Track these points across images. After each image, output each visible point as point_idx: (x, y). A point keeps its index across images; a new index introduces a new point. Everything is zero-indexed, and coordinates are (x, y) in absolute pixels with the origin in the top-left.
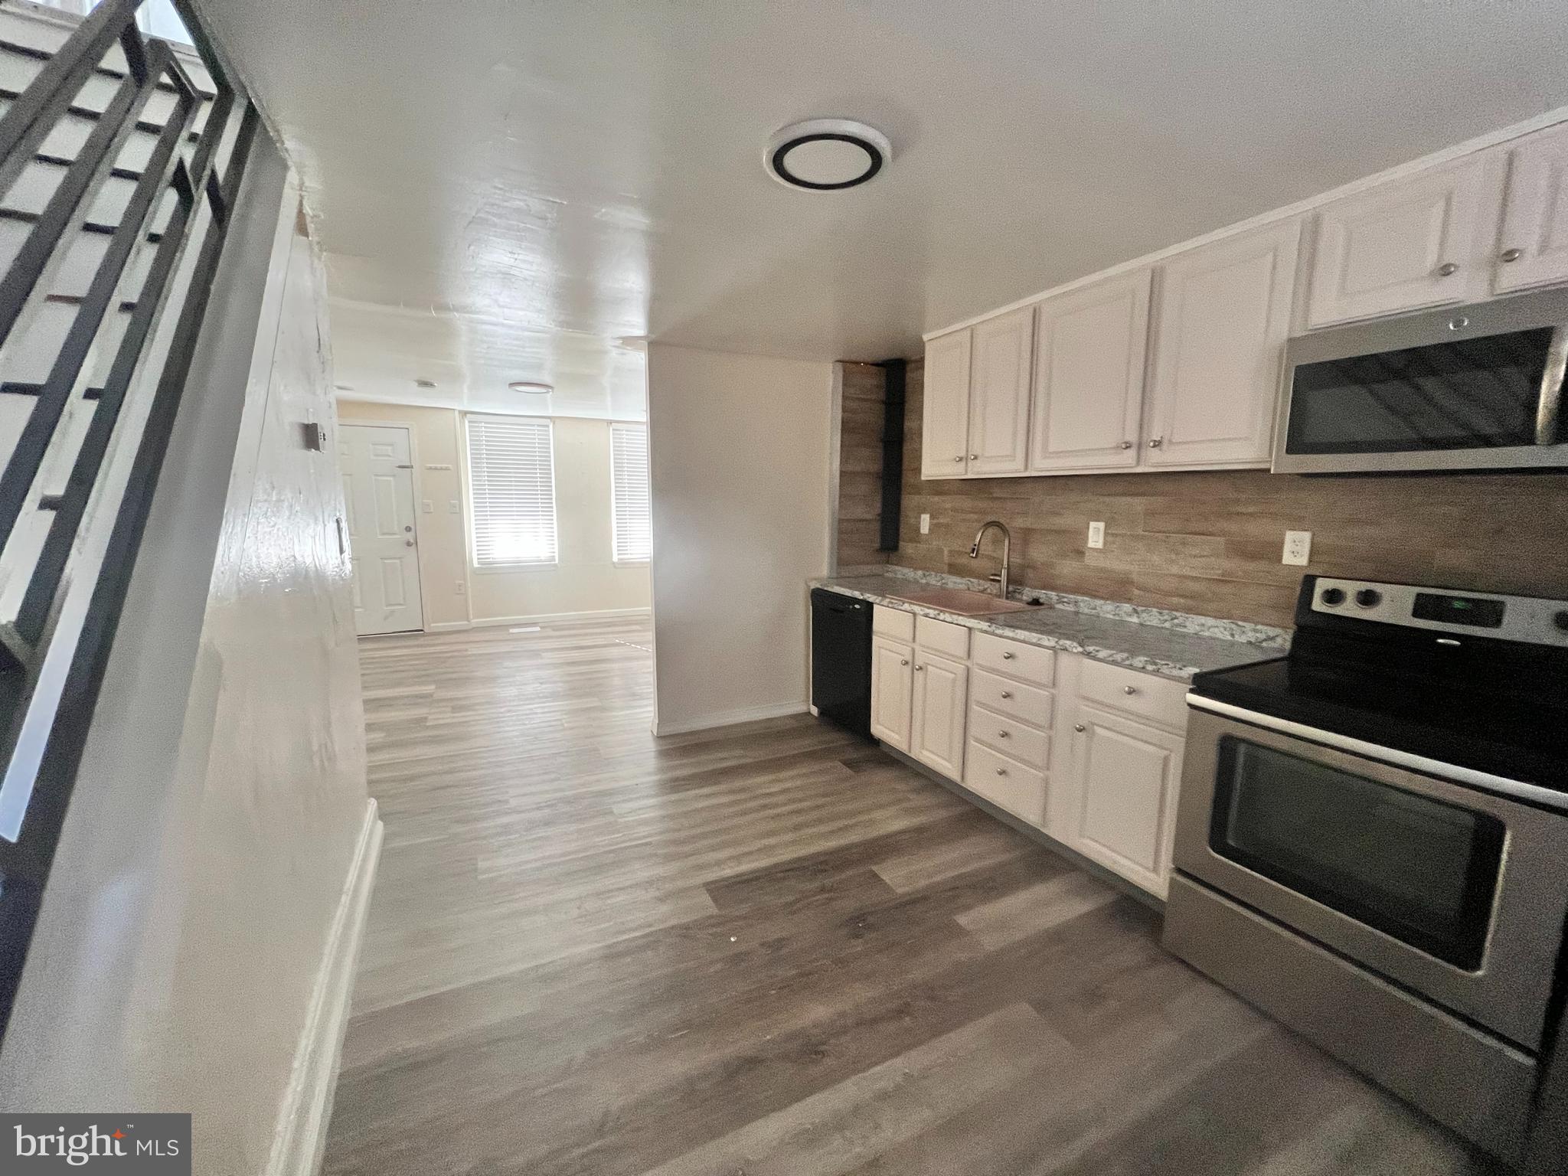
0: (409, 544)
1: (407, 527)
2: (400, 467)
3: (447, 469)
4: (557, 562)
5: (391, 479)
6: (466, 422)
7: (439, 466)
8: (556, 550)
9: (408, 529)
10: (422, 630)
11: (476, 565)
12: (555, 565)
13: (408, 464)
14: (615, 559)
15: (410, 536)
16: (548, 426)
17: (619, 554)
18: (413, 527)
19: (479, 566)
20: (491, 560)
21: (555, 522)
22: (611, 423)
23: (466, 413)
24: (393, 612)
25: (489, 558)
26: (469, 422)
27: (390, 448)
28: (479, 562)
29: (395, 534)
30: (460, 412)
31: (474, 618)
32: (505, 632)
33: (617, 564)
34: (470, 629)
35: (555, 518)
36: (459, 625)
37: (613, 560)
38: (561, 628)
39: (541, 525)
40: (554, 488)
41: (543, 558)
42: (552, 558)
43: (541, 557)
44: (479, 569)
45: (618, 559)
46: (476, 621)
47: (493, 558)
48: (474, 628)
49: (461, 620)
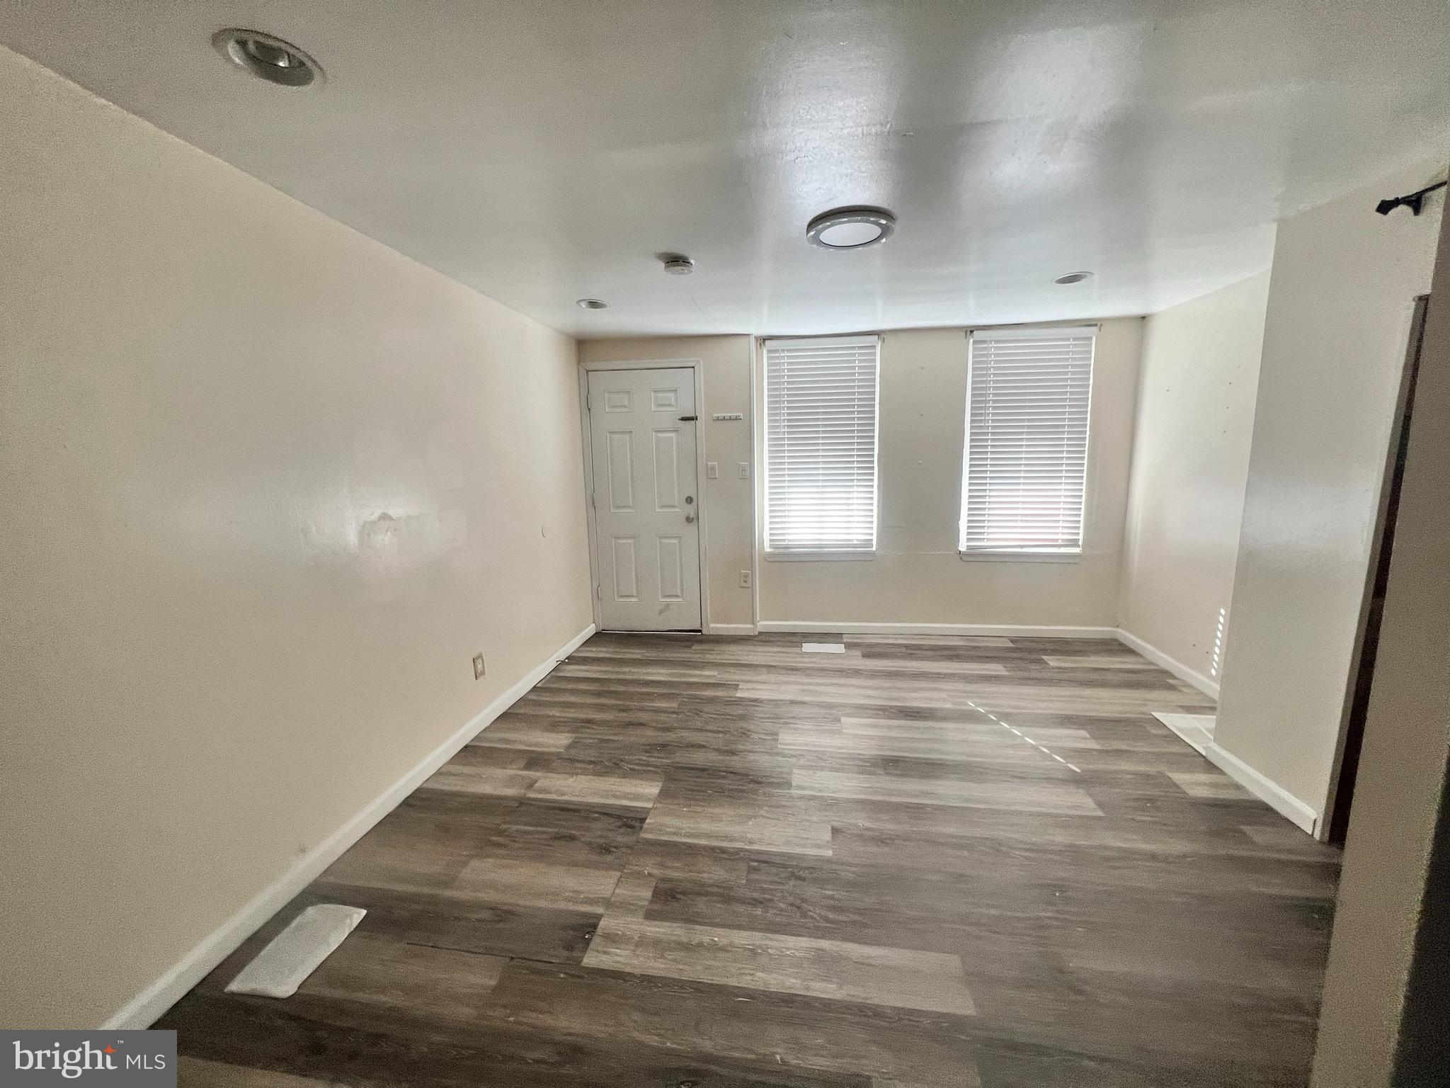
0: (689, 520)
1: (687, 499)
2: (684, 419)
3: (737, 419)
4: (874, 549)
5: (673, 435)
6: (765, 352)
7: (727, 415)
8: (875, 532)
9: (689, 500)
10: (700, 631)
11: (768, 549)
12: (873, 553)
13: (692, 415)
14: (963, 547)
15: (690, 510)
16: (874, 347)
17: (969, 540)
18: (694, 497)
19: (772, 550)
20: (787, 542)
21: (875, 489)
22: (972, 332)
23: (764, 340)
24: (668, 605)
25: (784, 540)
26: (769, 351)
27: (672, 395)
28: (771, 546)
29: (674, 507)
30: (756, 338)
31: (761, 620)
32: (796, 650)
33: (966, 554)
34: (756, 636)
35: (876, 483)
36: (743, 628)
37: (960, 549)
38: (871, 652)
39: (855, 495)
40: (876, 440)
41: (855, 542)
42: (868, 543)
43: (853, 540)
44: (770, 554)
45: (967, 546)
46: (764, 625)
47: (789, 540)
48: (760, 633)
49: (745, 623)
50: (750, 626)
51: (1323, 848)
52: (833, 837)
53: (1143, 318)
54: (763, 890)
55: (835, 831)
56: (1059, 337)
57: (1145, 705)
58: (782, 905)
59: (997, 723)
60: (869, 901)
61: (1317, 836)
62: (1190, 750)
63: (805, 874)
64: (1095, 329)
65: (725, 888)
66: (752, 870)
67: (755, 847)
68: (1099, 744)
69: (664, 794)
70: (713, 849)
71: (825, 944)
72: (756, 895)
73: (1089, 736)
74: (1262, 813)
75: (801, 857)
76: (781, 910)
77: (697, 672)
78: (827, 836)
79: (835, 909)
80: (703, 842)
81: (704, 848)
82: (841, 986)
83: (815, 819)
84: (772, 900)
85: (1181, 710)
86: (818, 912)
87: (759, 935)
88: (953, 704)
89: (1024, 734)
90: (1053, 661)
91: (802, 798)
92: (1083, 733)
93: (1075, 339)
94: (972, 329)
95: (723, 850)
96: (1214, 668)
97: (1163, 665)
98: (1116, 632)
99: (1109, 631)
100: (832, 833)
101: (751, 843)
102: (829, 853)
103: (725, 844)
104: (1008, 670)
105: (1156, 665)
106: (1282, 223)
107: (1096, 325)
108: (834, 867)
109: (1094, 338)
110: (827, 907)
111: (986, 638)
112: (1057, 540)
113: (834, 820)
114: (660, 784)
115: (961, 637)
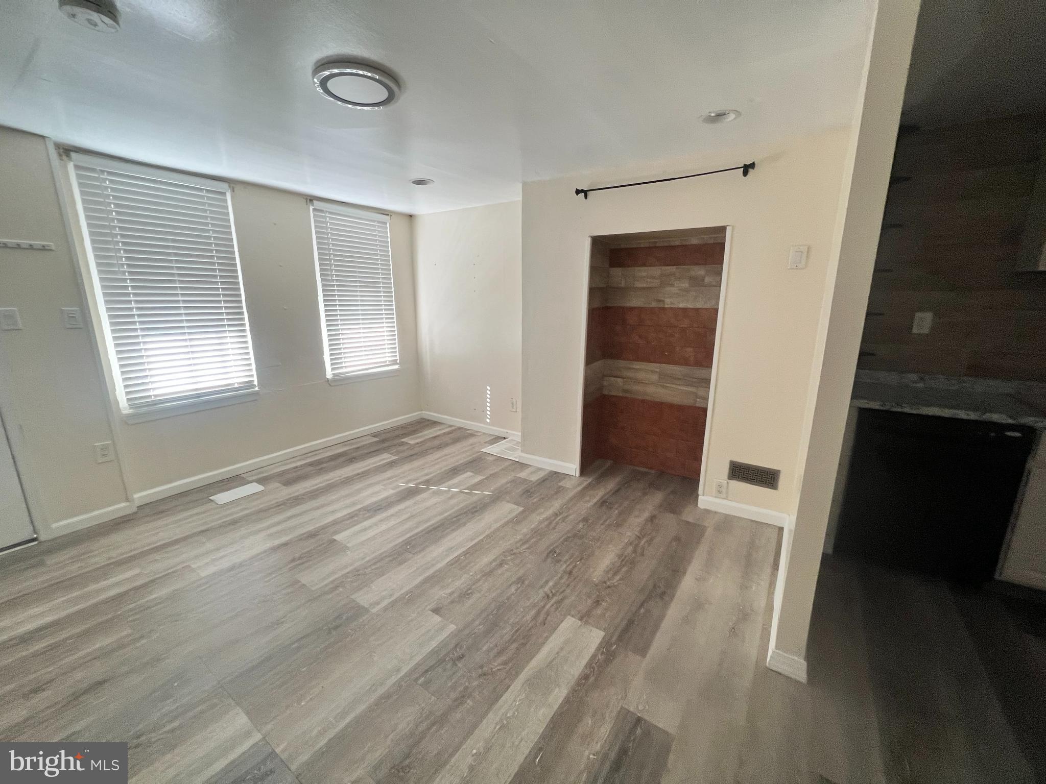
3: (44, 249)
4: (257, 389)
6: (71, 166)
7: (24, 242)
8: (254, 372)
10: (35, 539)
11: (127, 411)
12: (257, 393)
14: (329, 374)
16: (224, 194)
17: (333, 369)
19: (132, 411)
20: (151, 399)
21: (248, 333)
22: (311, 200)
23: (66, 149)
26: (76, 167)
28: (130, 407)
30: (56, 144)
31: (135, 493)
32: (209, 506)
33: (334, 381)
34: (135, 513)
35: (248, 327)
36: (120, 508)
37: (328, 377)
38: (290, 478)
39: (228, 340)
40: (242, 286)
41: (236, 385)
42: (250, 384)
43: (233, 384)
44: (129, 416)
45: (333, 374)
46: (140, 496)
47: (155, 396)
48: (139, 507)
49: (119, 503)
50: (123, 505)
51: (582, 479)
52: (441, 616)
53: (411, 216)
54: (453, 688)
55: (436, 611)
56: (368, 218)
57: (474, 448)
58: (475, 683)
59: (428, 489)
60: (506, 632)
61: (577, 475)
62: (511, 462)
63: (459, 652)
64: (388, 217)
65: (427, 717)
66: (426, 685)
67: (405, 670)
68: (481, 476)
69: (256, 715)
70: (377, 703)
71: (523, 677)
72: (453, 696)
73: (473, 474)
74: (555, 476)
75: (443, 645)
76: (479, 686)
77: (104, 583)
78: (437, 619)
79: (499, 653)
80: (361, 708)
81: (370, 710)
82: (558, 686)
83: (414, 615)
84: (466, 688)
85: (487, 445)
86: (496, 664)
87: (491, 715)
88: (393, 489)
89: (450, 487)
90: (411, 440)
91: (386, 609)
92: (469, 474)
93: (379, 222)
94: (312, 198)
95: (387, 696)
96: (488, 418)
97: (459, 425)
98: (422, 413)
99: (418, 414)
100: (437, 614)
101: (398, 670)
102: (452, 627)
103: (381, 691)
104: (394, 455)
105: (455, 426)
106: (525, 184)
107: (388, 215)
108: (467, 632)
109: (388, 224)
110: (495, 656)
111: (358, 440)
112: (386, 362)
113: (426, 606)
114: (238, 710)
115: (341, 444)
